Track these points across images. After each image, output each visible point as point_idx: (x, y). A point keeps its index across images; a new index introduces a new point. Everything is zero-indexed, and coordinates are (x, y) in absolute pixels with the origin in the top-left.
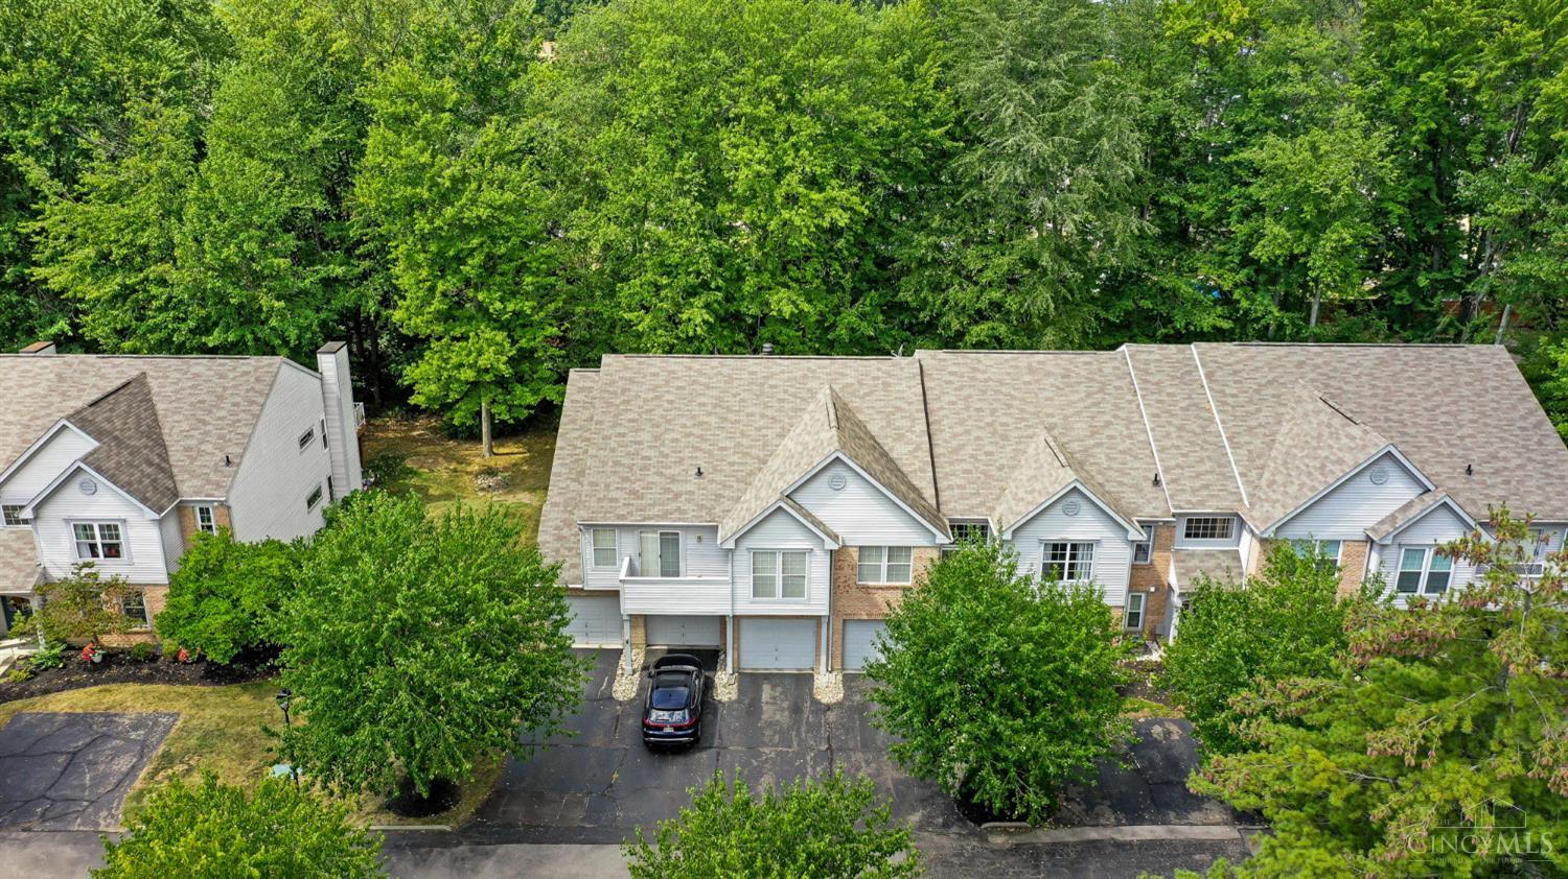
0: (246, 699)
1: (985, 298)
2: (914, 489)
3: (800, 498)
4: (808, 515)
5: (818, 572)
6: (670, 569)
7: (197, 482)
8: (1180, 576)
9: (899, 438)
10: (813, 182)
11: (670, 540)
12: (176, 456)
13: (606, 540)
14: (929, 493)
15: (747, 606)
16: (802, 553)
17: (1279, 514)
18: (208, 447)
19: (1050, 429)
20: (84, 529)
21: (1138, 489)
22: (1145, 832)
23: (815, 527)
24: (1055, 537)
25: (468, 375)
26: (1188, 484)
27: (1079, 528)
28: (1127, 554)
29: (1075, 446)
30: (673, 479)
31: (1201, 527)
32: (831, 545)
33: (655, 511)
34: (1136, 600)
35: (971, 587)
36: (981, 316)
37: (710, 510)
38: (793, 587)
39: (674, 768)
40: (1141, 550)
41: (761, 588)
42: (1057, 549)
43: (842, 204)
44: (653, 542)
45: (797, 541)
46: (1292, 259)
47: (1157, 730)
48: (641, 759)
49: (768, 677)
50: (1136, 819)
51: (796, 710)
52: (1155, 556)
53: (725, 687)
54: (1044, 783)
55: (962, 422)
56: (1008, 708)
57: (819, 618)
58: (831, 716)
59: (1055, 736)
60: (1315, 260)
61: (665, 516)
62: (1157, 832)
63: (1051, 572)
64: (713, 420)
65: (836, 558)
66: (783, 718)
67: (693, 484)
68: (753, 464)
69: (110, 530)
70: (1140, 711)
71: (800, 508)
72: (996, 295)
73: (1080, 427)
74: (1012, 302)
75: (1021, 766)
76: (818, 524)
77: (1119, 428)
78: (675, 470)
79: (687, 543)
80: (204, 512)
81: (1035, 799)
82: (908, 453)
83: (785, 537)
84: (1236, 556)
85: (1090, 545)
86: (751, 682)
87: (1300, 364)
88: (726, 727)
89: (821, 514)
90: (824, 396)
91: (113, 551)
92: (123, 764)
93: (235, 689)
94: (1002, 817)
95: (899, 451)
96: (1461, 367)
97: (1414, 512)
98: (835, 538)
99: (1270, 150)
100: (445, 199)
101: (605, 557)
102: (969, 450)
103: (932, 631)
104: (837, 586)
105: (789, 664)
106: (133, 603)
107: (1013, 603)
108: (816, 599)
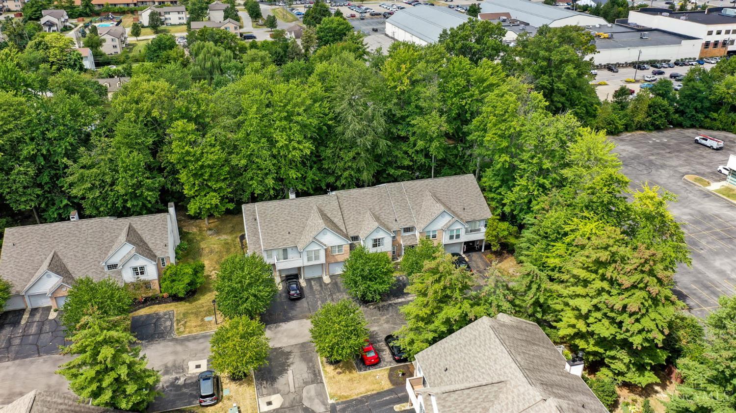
0: (187, 304)
1: (347, 165)
2: (341, 230)
3: (317, 238)
4: (319, 242)
5: (322, 254)
6: (286, 258)
7: (160, 252)
8: (403, 242)
9: (335, 217)
10: (299, 142)
11: (285, 250)
12: (150, 245)
13: (269, 252)
14: (344, 231)
15: (306, 263)
16: (318, 250)
17: (423, 226)
18: (158, 242)
19: (370, 209)
20: (135, 269)
21: (392, 223)
22: (400, 300)
23: (321, 244)
24: (375, 238)
25: (208, 206)
26: (403, 220)
27: (380, 235)
28: (391, 239)
29: (377, 213)
30: (283, 235)
31: (407, 230)
32: (325, 247)
33: (281, 244)
34: (394, 248)
35: (360, 256)
36: (345, 170)
37: (294, 242)
38: (317, 258)
39: (298, 303)
40: (394, 237)
41: (309, 259)
42: (375, 240)
43: (307, 147)
44: (281, 252)
45: (317, 248)
46: (426, 148)
47: (401, 278)
48: (290, 302)
49: (312, 279)
50: (398, 297)
51: (321, 286)
52: (398, 238)
53: (303, 283)
54: (380, 294)
55: (349, 210)
56: (371, 280)
57: (322, 264)
58: (329, 286)
59: (380, 284)
60: (431, 149)
61: (284, 245)
62: (403, 300)
63: (375, 246)
64: (289, 218)
65: (326, 250)
66: (319, 288)
67: (288, 236)
68: (302, 229)
69: (142, 268)
70: (396, 274)
71: (317, 240)
72: (350, 164)
73: (377, 208)
74: (354, 166)
75: (375, 291)
76: (321, 243)
77: (386, 207)
78: (283, 233)
79: (289, 251)
80: (163, 259)
81: (378, 297)
82: (338, 220)
83: (314, 247)
84: (415, 235)
85: (383, 238)
86: (308, 281)
87: (427, 185)
88: (307, 292)
89: (322, 241)
90: (315, 208)
91: (142, 273)
92: (168, 323)
93: (183, 302)
94: (372, 301)
95: (336, 220)
96: (463, 181)
97: (451, 223)
98: (325, 245)
99: (417, 120)
100: (198, 160)
101: (270, 256)
102: (352, 218)
103: (355, 267)
104: (327, 256)
105: (316, 275)
106: (147, 285)
107: (369, 259)
108: (322, 260)
